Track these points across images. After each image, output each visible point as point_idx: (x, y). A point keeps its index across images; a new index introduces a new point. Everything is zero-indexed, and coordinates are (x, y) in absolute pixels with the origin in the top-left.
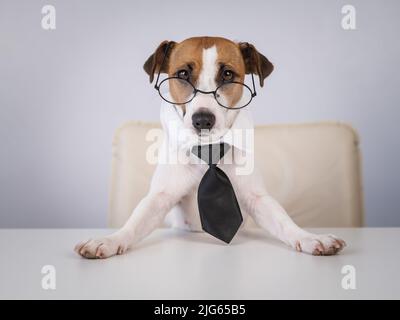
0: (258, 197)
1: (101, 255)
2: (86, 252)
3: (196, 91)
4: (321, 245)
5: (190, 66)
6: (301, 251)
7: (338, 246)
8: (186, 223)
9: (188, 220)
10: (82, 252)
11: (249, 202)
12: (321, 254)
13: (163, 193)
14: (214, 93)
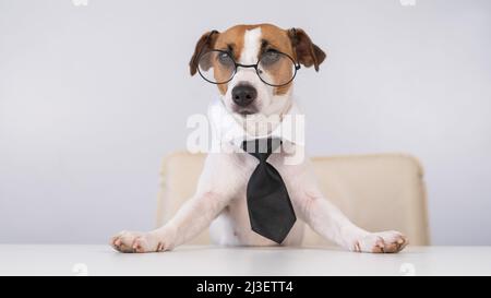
0: (313, 199)
1: (139, 247)
2: (122, 244)
3: (237, 65)
4: (383, 241)
5: (231, 47)
6: (360, 251)
7: (400, 241)
8: (235, 234)
9: (238, 230)
10: (117, 243)
11: (304, 205)
12: (383, 251)
13: (210, 193)
14: (255, 66)
